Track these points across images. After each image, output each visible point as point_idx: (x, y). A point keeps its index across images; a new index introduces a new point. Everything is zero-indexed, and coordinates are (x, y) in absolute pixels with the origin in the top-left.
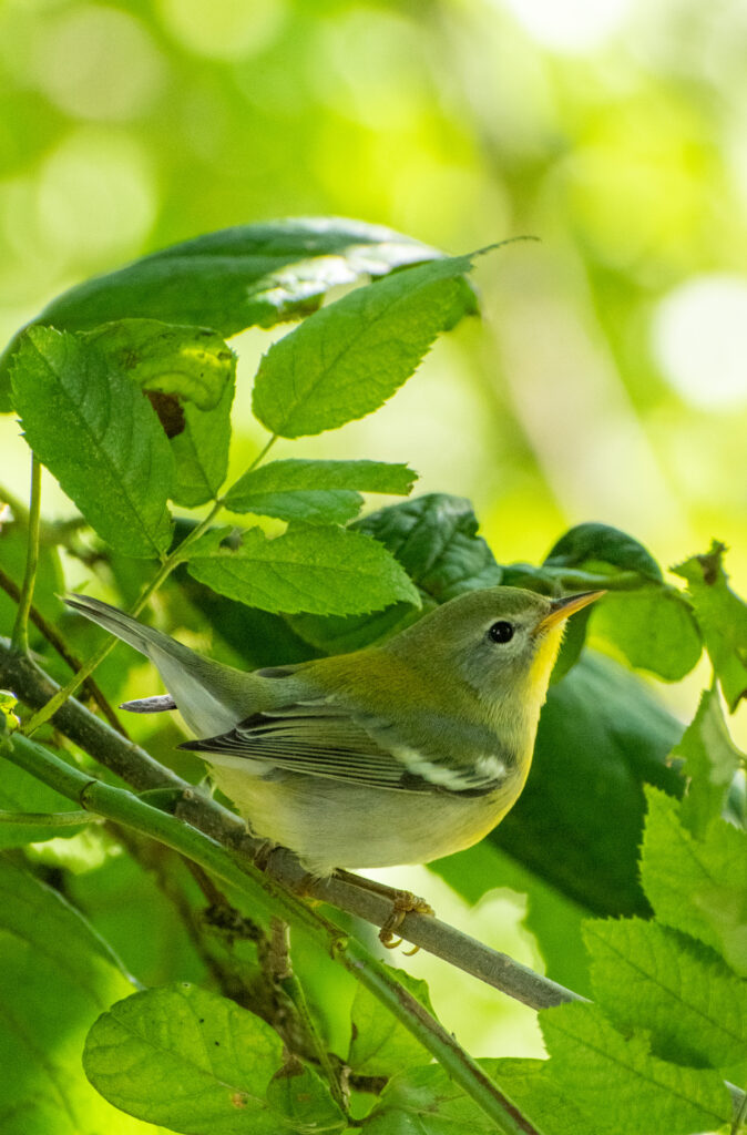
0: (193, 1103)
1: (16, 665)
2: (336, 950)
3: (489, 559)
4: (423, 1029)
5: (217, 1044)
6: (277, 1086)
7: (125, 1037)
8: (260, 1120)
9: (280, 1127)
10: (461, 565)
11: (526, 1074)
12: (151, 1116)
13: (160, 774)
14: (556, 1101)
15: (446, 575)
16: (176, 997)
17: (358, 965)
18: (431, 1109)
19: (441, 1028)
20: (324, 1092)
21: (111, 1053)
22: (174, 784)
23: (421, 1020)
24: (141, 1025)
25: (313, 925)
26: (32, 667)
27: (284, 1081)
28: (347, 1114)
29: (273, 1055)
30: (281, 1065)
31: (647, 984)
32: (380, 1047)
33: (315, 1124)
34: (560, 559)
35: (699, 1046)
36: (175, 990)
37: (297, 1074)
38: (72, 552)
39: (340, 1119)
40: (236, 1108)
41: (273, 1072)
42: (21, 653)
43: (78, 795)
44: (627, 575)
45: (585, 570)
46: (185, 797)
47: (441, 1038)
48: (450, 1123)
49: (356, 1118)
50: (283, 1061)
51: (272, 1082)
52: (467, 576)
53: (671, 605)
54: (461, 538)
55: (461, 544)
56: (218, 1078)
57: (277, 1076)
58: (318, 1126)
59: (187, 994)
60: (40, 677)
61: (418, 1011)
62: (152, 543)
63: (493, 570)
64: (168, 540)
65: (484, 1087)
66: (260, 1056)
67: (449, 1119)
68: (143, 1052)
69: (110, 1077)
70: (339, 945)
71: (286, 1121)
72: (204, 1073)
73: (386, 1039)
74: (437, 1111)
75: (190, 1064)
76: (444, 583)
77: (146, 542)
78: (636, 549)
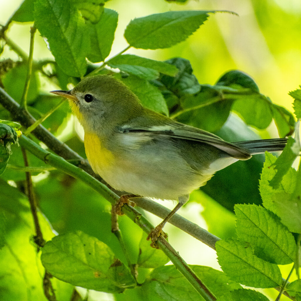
0: (80, 275)
1: (21, 113)
2: (136, 220)
3: (196, 82)
4: (167, 250)
5: (90, 254)
6: (111, 269)
7: (56, 250)
8: (104, 282)
9: (112, 285)
10: (186, 83)
11: (203, 271)
12: (65, 279)
13: (73, 154)
14: (213, 282)
15: (180, 87)
16: (76, 236)
17: (144, 225)
18: (167, 281)
19: (174, 250)
20: (129, 273)
21: (51, 255)
22: (78, 158)
23: (166, 246)
24: (62, 245)
25: (128, 210)
26: (27, 114)
27: (114, 268)
28: (136, 281)
29: (110, 259)
30: (113, 262)
31: (255, 228)
32: (149, 257)
33: (124, 284)
34: (222, 83)
35: (272, 255)
36: (75, 233)
37: (119, 266)
38: (44, 73)
39: (134, 282)
40: (96, 277)
41: (110, 265)
42: (23, 108)
43: (43, 158)
44: (247, 90)
45: (231, 87)
46: (81, 163)
47: (173, 253)
48: (174, 287)
49: (140, 282)
50: (114, 261)
51: (110, 268)
52: (188, 87)
53: (262, 101)
54: (186, 74)
55: (186, 76)
56: (90, 266)
57: (112, 266)
58: (125, 285)
59: (80, 235)
60: (30, 118)
61: (165, 243)
62: (78, 72)
63: (197, 86)
64: (85, 71)
65: (189, 272)
66: (106, 259)
67: (174, 285)
68: (63, 255)
69: (50, 264)
70: (138, 218)
71: (114, 283)
72: (84, 264)
73: (152, 255)
74: (170, 282)
75: (80, 261)
76: (179, 89)
77: (76, 71)
78: (250, 80)
